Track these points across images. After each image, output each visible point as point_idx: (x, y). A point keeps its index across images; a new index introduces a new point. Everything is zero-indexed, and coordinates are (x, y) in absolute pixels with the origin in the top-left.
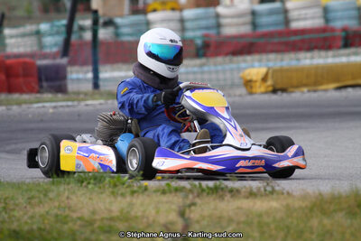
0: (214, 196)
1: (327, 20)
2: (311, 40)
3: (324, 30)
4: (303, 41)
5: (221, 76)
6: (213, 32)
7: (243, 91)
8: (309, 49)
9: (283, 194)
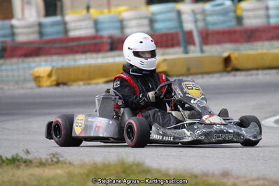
0: (12, 166)
1: (97, 30)
2: (84, 45)
3: (94, 38)
4: (79, 46)
5: (16, 73)
6: (8, 39)
7: (33, 84)
8: (84, 52)
9: (65, 163)
